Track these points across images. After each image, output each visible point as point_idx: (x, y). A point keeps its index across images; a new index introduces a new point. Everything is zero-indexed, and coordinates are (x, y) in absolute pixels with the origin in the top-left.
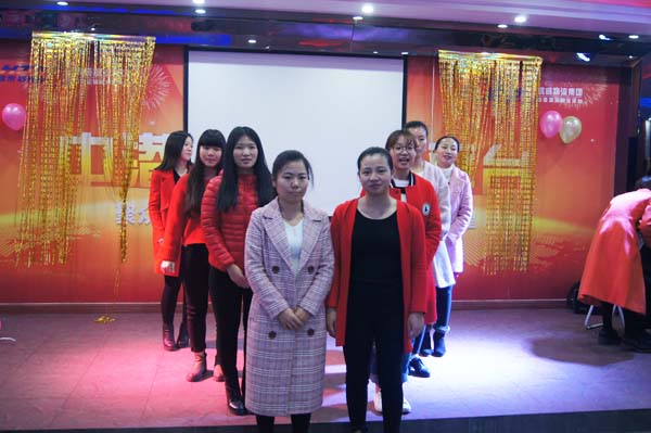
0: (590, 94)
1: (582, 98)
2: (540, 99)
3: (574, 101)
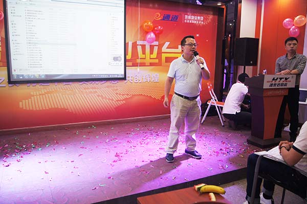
0: (206, 19)
1: (203, 21)
2: (186, 21)
3: (200, 22)
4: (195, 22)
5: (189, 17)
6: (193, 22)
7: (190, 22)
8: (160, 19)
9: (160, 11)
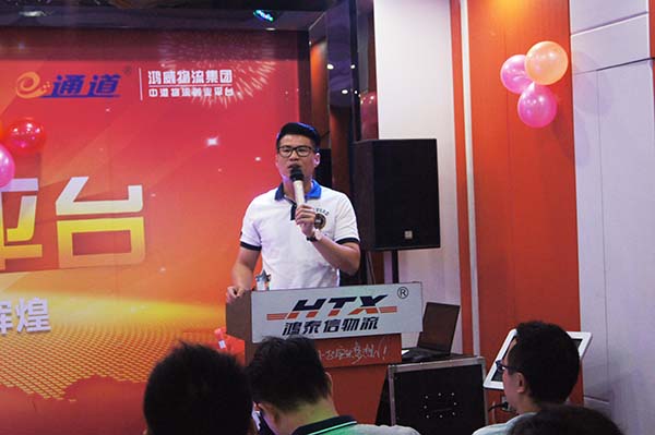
0: (247, 78)
1: (233, 86)
2: (153, 93)
3: (218, 92)
4: (196, 93)
5: (169, 76)
6: (186, 93)
7: (175, 93)
8: (39, 93)
9: (40, 64)
